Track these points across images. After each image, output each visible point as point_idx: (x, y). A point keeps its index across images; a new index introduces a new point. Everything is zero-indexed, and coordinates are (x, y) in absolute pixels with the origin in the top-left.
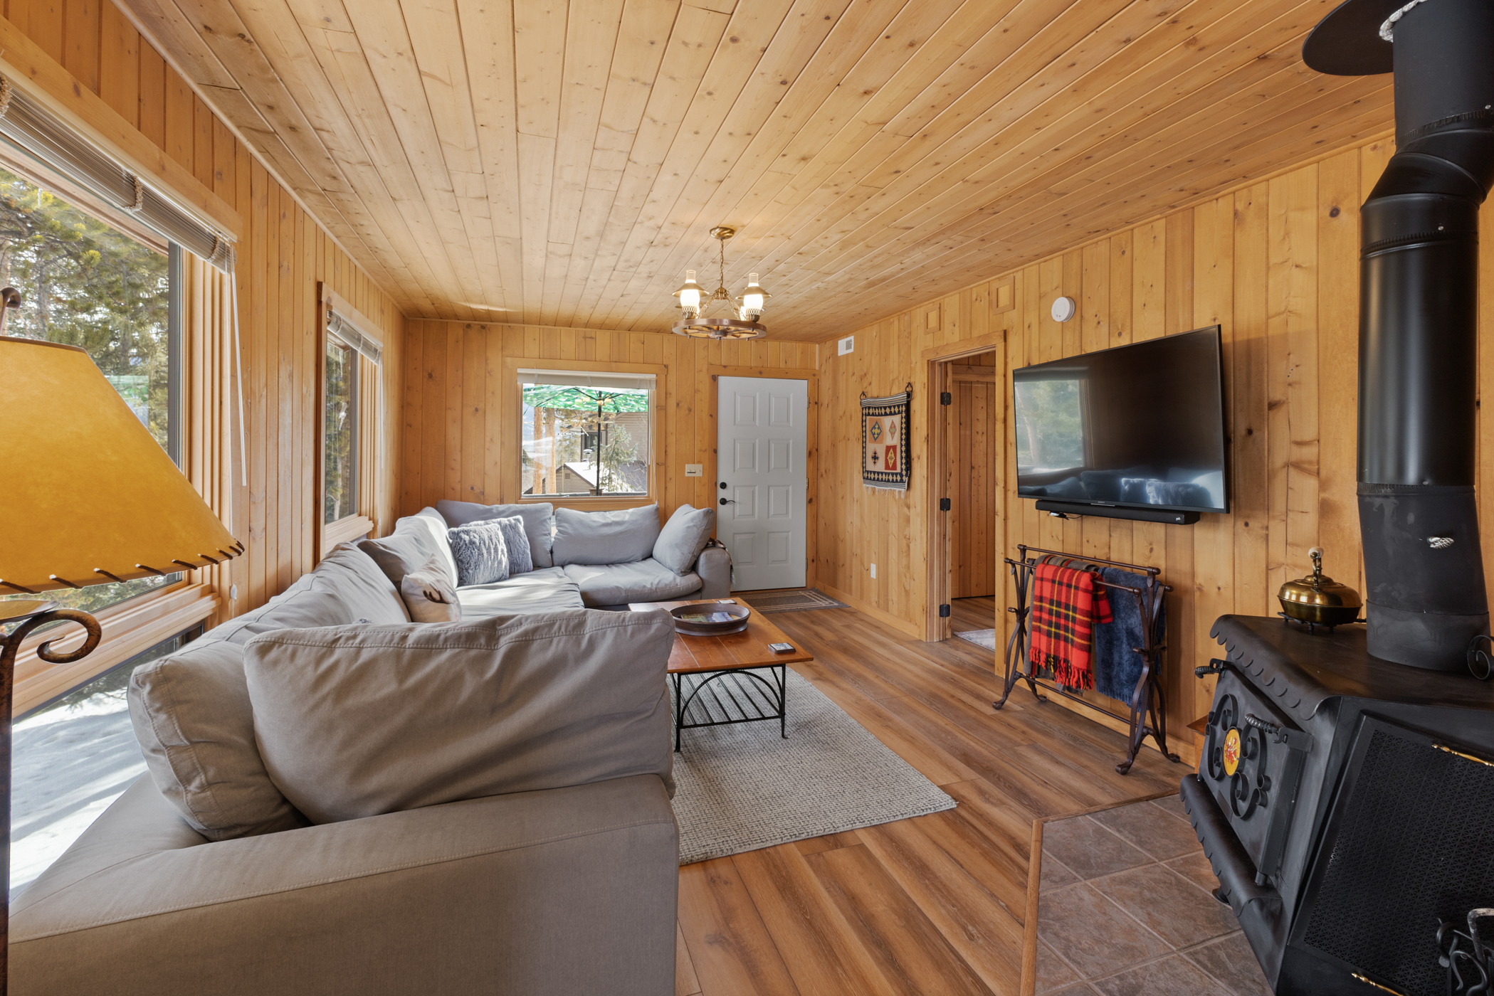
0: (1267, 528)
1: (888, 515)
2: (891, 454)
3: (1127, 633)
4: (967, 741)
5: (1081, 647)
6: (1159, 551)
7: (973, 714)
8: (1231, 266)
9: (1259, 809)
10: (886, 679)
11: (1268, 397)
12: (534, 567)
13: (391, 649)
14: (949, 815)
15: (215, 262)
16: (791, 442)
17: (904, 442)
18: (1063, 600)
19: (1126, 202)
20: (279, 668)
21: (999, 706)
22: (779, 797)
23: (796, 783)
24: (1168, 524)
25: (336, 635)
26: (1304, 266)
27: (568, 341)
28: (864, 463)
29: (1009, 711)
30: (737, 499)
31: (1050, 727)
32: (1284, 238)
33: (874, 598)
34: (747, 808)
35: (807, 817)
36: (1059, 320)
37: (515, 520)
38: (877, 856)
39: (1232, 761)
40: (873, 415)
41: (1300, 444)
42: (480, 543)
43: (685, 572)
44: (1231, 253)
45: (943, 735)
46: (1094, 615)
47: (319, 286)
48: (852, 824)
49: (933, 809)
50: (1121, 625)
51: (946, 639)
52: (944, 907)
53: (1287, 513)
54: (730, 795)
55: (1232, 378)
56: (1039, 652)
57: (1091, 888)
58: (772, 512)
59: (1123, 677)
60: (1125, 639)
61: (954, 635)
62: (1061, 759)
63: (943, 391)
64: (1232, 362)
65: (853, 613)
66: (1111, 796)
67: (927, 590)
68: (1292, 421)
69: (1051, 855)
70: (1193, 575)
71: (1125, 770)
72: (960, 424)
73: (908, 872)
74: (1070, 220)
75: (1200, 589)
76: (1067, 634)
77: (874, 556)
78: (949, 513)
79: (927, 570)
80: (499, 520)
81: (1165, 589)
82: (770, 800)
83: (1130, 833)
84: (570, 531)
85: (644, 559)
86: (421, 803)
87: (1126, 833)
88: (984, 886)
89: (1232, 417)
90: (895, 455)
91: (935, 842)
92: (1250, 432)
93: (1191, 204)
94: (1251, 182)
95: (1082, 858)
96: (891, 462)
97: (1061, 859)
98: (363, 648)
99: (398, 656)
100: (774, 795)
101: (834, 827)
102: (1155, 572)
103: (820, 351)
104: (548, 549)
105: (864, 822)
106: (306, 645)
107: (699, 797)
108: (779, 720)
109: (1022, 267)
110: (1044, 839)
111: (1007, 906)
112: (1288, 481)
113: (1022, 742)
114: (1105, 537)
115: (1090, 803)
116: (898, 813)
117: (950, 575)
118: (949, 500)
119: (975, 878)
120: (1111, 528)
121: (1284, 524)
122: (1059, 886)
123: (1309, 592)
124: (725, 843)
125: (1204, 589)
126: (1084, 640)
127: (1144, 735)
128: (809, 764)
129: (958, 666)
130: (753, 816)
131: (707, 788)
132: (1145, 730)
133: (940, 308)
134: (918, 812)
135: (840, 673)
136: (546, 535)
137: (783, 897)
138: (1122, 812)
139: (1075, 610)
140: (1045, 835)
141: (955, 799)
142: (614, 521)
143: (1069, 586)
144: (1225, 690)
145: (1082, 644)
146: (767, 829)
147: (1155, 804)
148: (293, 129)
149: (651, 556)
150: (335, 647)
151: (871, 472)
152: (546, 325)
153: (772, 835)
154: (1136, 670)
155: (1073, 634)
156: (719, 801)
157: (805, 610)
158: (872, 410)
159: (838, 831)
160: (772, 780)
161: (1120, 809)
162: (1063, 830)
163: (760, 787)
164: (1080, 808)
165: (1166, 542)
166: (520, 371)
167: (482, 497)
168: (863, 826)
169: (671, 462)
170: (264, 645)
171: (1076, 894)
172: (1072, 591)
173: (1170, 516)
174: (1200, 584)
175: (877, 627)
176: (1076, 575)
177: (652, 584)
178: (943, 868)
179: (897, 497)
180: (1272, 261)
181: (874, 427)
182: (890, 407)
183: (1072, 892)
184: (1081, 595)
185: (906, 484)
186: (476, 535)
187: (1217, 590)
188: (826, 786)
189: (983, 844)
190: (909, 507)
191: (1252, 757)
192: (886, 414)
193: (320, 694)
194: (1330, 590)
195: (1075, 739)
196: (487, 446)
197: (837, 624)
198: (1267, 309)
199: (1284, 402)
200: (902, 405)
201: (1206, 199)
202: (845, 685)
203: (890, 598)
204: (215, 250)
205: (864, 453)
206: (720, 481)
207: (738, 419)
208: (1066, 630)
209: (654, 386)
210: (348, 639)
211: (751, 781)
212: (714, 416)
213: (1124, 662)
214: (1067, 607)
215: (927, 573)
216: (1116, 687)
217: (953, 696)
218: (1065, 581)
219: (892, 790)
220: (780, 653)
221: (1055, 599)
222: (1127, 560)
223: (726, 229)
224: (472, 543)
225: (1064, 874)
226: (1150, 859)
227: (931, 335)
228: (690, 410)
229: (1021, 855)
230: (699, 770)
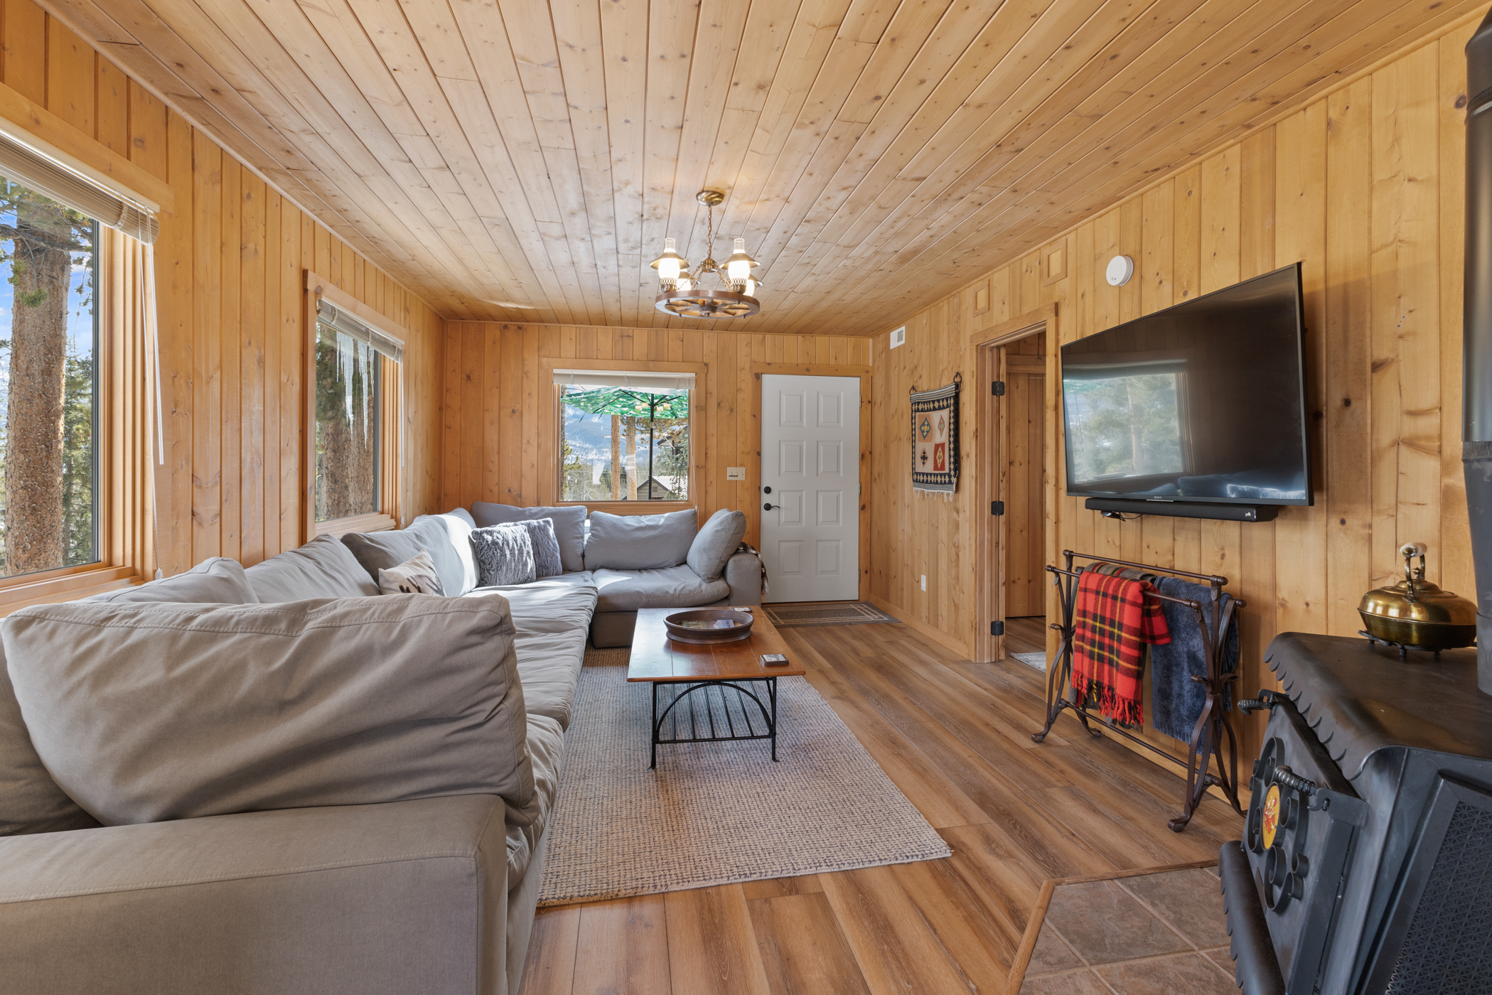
0: (1370, 526)
1: (937, 521)
2: (939, 454)
3: (1188, 657)
4: (989, 777)
5: (1127, 673)
6: (1233, 557)
7: (1006, 746)
8: (1323, 192)
9: (1294, 901)
10: (915, 701)
11: (1372, 356)
12: (563, 570)
13: (168, 630)
14: (940, 867)
15: (124, 229)
16: (842, 444)
17: (952, 439)
18: (1108, 615)
19: (1182, 123)
20: (34, 647)
21: (1040, 739)
22: (743, 828)
23: (769, 813)
24: (1243, 522)
25: (112, 612)
26: (1419, 178)
27: (604, 339)
28: (913, 464)
29: (1051, 745)
30: (782, 505)
31: (1098, 768)
32: (1393, 145)
33: (924, 613)
34: (703, 838)
35: (767, 855)
36: (1113, 283)
37: (544, 521)
38: (834, 909)
39: (1270, 830)
40: (922, 411)
41: (1413, 414)
42: (503, 544)
43: (711, 578)
44: (1323, 175)
45: (962, 769)
46: (1144, 637)
47: (304, 274)
48: (817, 867)
49: (920, 857)
50: (1181, 648)
51: (1000, 661)
52: (896, 982)
53: (1397, 505)
54: (690, 822)
55: (1324, 334)
56: (1082, 677)
57: (1097, 977)
58: (821, 519)
59: (1184, 712)
60: (1186, 666)
61: (1009, 656)
62: (1101, 808)
63: (995, 380)
64: (1324, 315)
65: (901, 629)
66: (1155, 858)
67: (976, 604)
68: (1403, 384)
69: (1053, 928)
70: (1275, 587)
71: (1180, 826)
72: (1029, 422)
73: (866, 933)
74: (1115, 155)
75: (1283, 605)
76: (1112, 656)
77: (924, 566)
78: (1002, 518)
79: (976, 581)
80: (528, 521)
81: (1235, 604)
82: (732, 831)
83: (1168, 908)
84: (602, 534)
85: (679, 565)
86: (202, 812)
87: (1163, 907)
88: (956, 960)
89: (1324, 385)
90: (944, 454)
91: (910, 898)
92: (1347, 402)
93: (1271, 119)
94: (1348, 79)
95: (1094, 936)
96: (939, 461)
97: (1066, 934)
98: (136, 628)
99: (174, 638)
100: (739, 826)
101: (794, 869)
102: (1220, 583)
103: (874, 346)
104: (580, 552)
105: (832, 865)
106: (71, 622)
107: (654, 822)
108: (770, 740)
109: (1075, 226)
110: (1051, 906)
111: (978, 990)
112: (1398, 463)
113: (1057, 783)
114: (1167, 541)
115: (1124, 864)
116: (877, 858)
117: (1004, 588)
118: (1002, 502)
119: (947, 949)
120: (1176, 530)
121: (1392, 521)
122: (1053, 969)
123: (1400, 603)
124: (662, 877)
125: (1288, 605)
126: (1131, 663)
127: (1206, 785)
128: (792, 792)
129: (1005, 690)
130: (705, 847)
131: (668, 812)
132: (1208, 779)
133: (989, 285)
134: (901, 858)
135: (865, 692)
136: (578, 538)
137: (706, 948)
138: (1164, 880)
139: (1121, 627)
140: (1053, 900)
141: (951, 846)
142: (648, 525)
143: (1115, 598)
144: (1275, 732)
145: (1129, 669)
146: (715, 864)
147: (1211, 873)
148: (215, 91)
149: (685, 562)
150: (104, 626)
151: (920, 473)
152: (582, 323)
153: (718, 873)
154: (1199, 703)
155: (1118, 656)
156: (675, 827)
157: (850, 624)
158: (922, 406)
159: (798, 874)
160: (743, 808)
161: (1163, 876)
162: (1079, 897)
163: (727, 814)
164: (1109, 871)
165: (1241, 546)
166: (556, 371)
167: (519, 499)
168: (829, 871)
169: (712, 465)
170: (21, 620)
171: (1074, 984)
172: (1118, 605)
173: (1238, 510)
174: (1283, 599)
175: (924, 645)
176: (1124, 584)
177: (675, 590)
178: (911, 930)
179: (945, 500)
180: (1378, 176)
181: (923, 424)
182: (938, 401)
183: (1068, 980)
184: (1127, 608)
185: (954, 485)
186: (499, 536)
187: (1305, 606)
188: (803, 819)
189: (971, 906)
190: (958, 512)
191: (1291, 826)
192: (934, 409)
193: (75, 679)
194: (1431, 601)
195: (1125, 783)
196: (524, 448)
197: (880, 639)
198: (1370, 242)
199: (1393, 360)
200: (950, 397)
201: (1291, 110)
202: (866, 706)
203: (939, 612)
204: (122, 217)
205: (913, 453)
206: (764, 486)
207: (783, 420)
208: (1111, 651)
209: (693, 385)
210: (124, 617)
211: (719, 807)
212: (757, 416)
213: (1185, 693)
214: (1112, 624)
215: (976, 585)
216: (1175, 723)
217: (987, 725)
218: (1110, 591)
219: (878, 830)
220: (770, 665)
221: (1099, 613)
222: (1194, 568)
223: (714, 193)
224: (495, 543)
225: (1064, 955)
226: (1187, 944)
227: (980, 317)
228: (732, 410)
229: (1015, 924)
230: (667, 791)
